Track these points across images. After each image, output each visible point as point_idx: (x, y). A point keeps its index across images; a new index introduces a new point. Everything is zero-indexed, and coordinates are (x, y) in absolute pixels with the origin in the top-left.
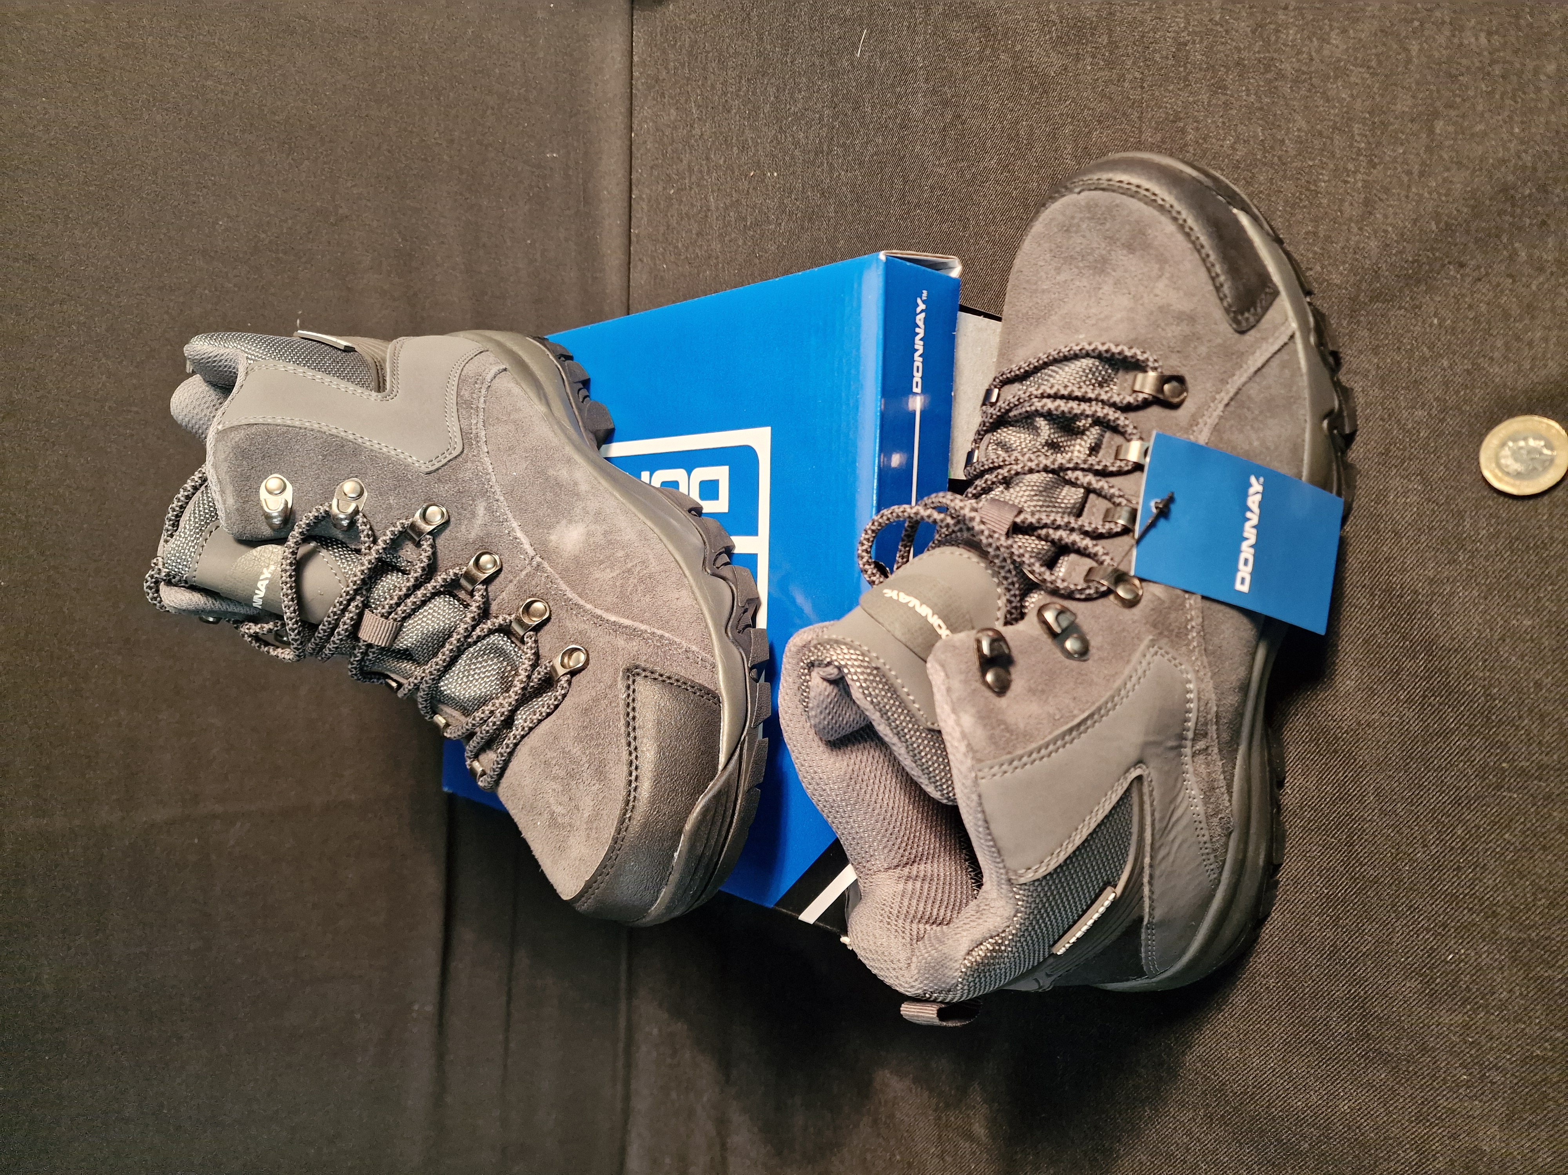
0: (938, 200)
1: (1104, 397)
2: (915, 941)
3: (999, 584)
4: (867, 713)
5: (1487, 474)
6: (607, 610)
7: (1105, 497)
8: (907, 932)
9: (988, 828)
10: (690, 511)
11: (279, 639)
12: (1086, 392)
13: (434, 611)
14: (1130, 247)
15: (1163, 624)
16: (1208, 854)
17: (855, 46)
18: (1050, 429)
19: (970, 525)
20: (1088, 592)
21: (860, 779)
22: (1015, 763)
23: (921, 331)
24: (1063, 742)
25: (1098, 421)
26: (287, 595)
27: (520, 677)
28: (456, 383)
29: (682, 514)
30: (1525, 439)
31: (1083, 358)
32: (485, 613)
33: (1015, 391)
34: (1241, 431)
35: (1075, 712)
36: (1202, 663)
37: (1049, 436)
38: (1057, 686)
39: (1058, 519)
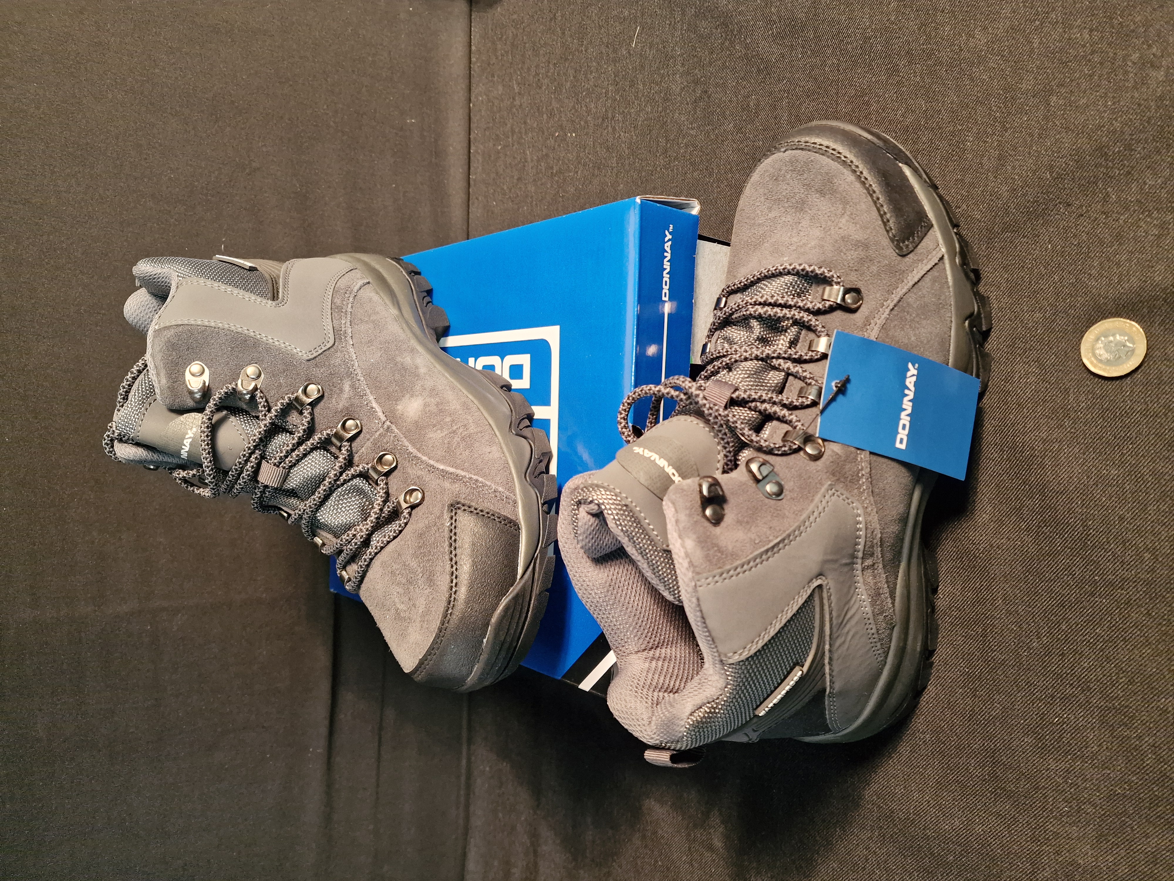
0: (690, 154)
1: (801, 304)
2: (655, 705)
3: (719, 443)
4: (619, 538)
5: (1085, 361)
6: (438, 461)
7: (800, 379)
8: (650, 698)
9: (705, 623)
10: (502, 387)
11: (201, 482)
12: (787, 301)
13: (312, 461)
14: (821, 193)
15: (840, 473)
16: (876, 642)
17: (631, 39)
18: (761, 328)
19: (696, 400)
20: (783, 449)
21: (617, 586)
22: (724, 575)
23: (668, 255)
24: (760, 560)
25: (796, 322)
26: (205, 450)
27: (375, 510)
28: (331, 294)
29: (496, 390)
30: (1114, 335)
31: (786, 275)
32: (349, 463)
33: (737, 299)
34: (902, 329)
35: (771, 538)
36: (870, 502)
37: (760, 333)
38: (759, 518)
39: (764, 395)
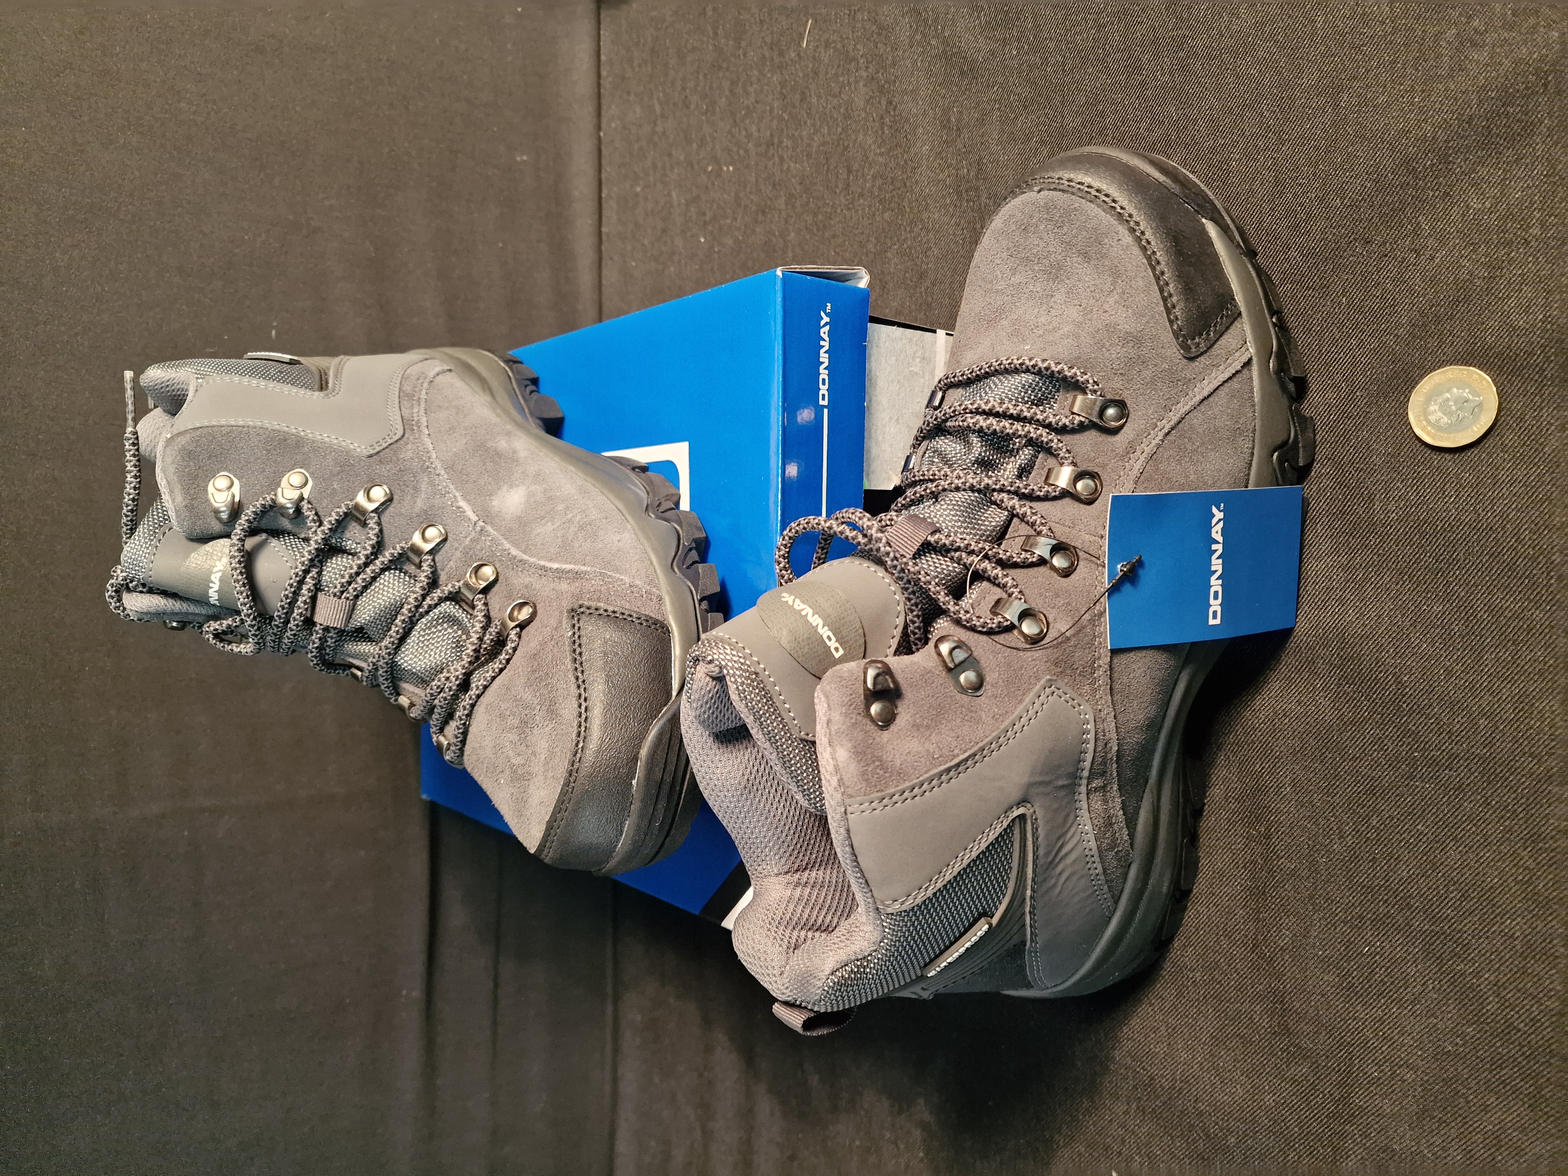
1: (1040, 417)
2: (791, 950)
7: (1027, 524)
8: (786, 940)
9: (856, 861)
12: (1021, 411)
13: (385, 586)
14: (1086, 256)
15: (1066, 663)
16: (1101, 885)
18: (982, 446)
19: (878, 545)
20: (991, 625)
21: (755, 788)
22: (885, 801)
23: (826, 345)
24: (939, 781)
25: (1030, 442)
31: (1023, 372)
32: (433, 584)
33: (955, 399)
34: (1179, 462)
35: (956, 752)
36: (1106, 702)
37: (980, 455)
38: (944, 721)
39: (973, 543)
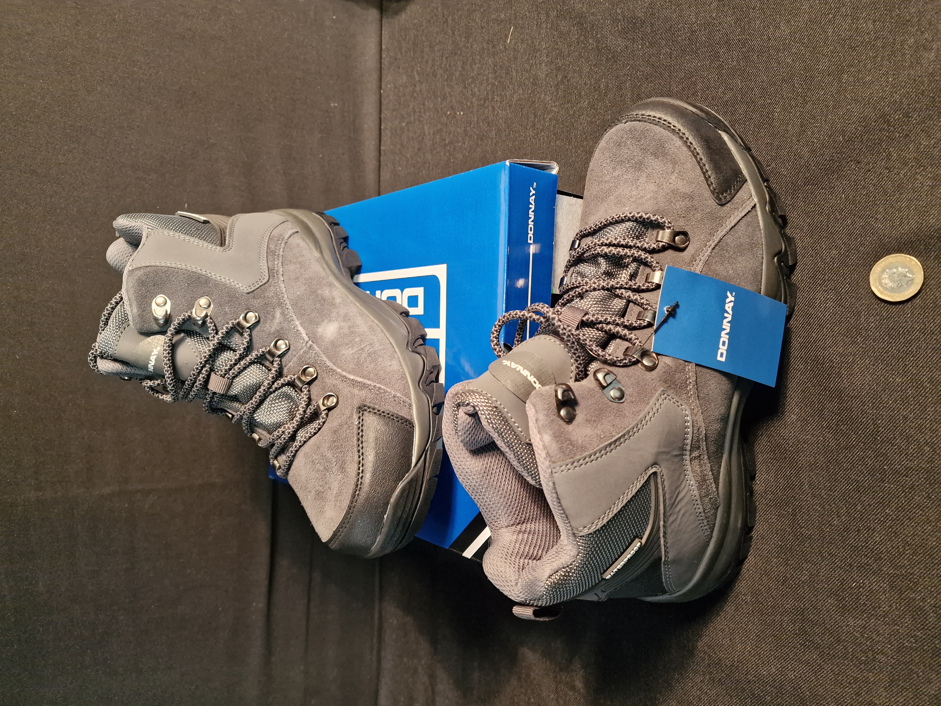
0: (554, 127)
1: (639, 245)
2: (521, 570)
3: (572, 357)
4: (491, 434)
5: (873, 288)
6: (349, 373)
7: (638, 305)
8: (517, 564)
9: (560, 503)
10: (401, 314)
11: (165, 390)
12: (628, 242)
13: (251, 373)
14: (655, 155)
15: (671, 381)
16: (703, 520)
17: (507, 36)
18: (606, 264)
19: (553, 322)
20: (624, 361)
21: (490, 472)
22: (575, 464)
23: (533, 207)
24: (605, 452)
25: (635, 260)
26: (167, 364)
27: (299, 412)
28: (267, 241)
29: (397, 316)
30: (896, 268)
31: (627, 221)
32: (280, 374)
33: (588, 241)
34: (722, 264)
35: (613, 434)
36: (696, 404)
37: (606, 269)
38: (604, 418)
39: (609, 318)
